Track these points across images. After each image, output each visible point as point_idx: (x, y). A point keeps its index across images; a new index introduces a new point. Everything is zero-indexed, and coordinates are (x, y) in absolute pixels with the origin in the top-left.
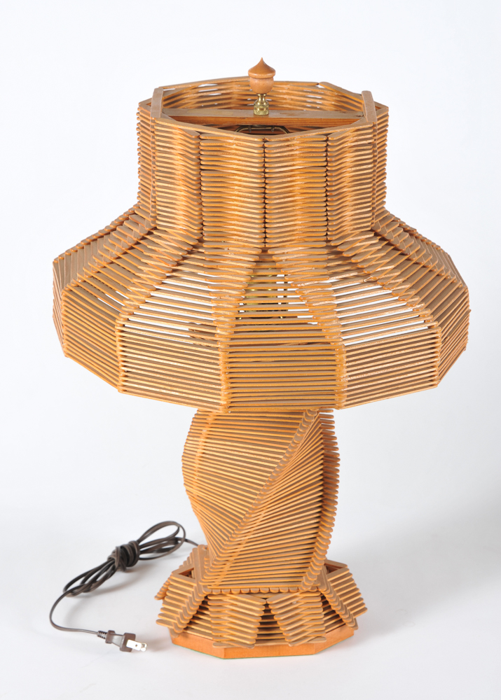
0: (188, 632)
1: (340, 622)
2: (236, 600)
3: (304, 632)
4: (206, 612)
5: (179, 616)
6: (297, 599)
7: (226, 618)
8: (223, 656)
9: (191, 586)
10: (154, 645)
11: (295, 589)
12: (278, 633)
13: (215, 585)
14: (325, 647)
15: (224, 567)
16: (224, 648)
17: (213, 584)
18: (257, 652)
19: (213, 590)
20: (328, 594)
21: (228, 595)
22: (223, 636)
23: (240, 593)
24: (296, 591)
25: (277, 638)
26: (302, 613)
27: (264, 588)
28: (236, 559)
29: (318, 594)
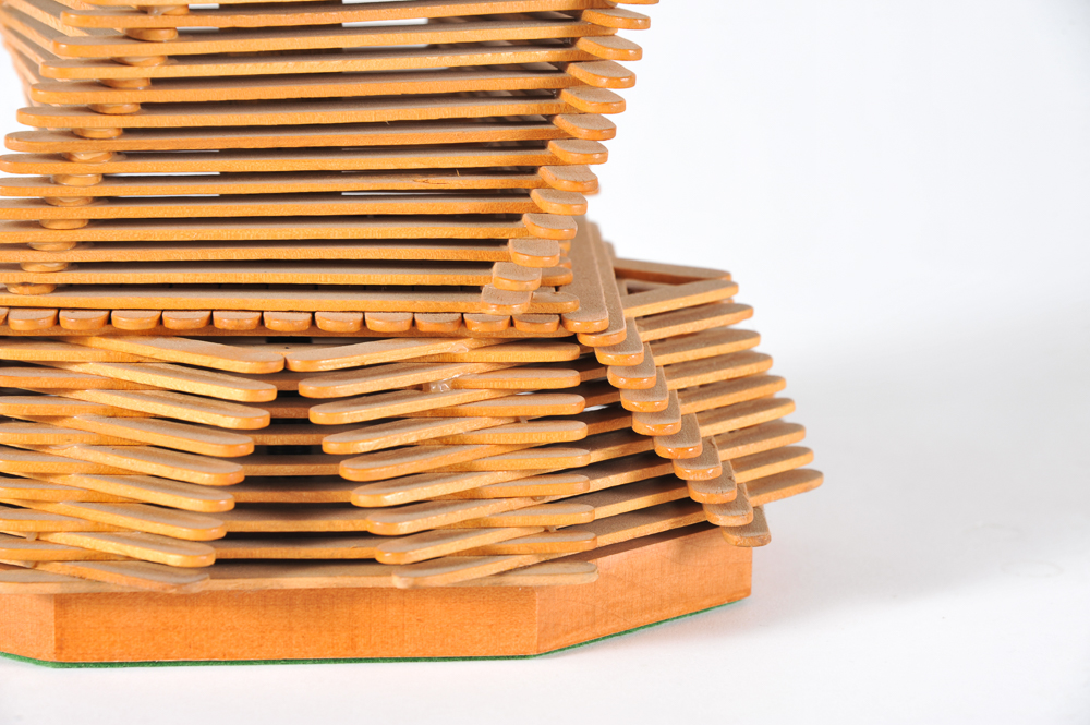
2: (135, 362)
3: (479, 526)
6: (453, 372)
7: (76, 451)
8: (49, 650)
11: (446, 323)
12: (350, 528)
13: (24, 284)
14: (593, 624)
15: (66, 177)
16: (48, 597)
17: (16, 277)
18: (233, 628)
19: (14, 313)
20: (613, 348)
21: (97, 342)
22: (50, 538)
23: (160, 330)
24: (451, 329)
25: (339, 556)
26: (476, 437)
27: (284, 313)
28: (129, 131)
29: (567, 354)
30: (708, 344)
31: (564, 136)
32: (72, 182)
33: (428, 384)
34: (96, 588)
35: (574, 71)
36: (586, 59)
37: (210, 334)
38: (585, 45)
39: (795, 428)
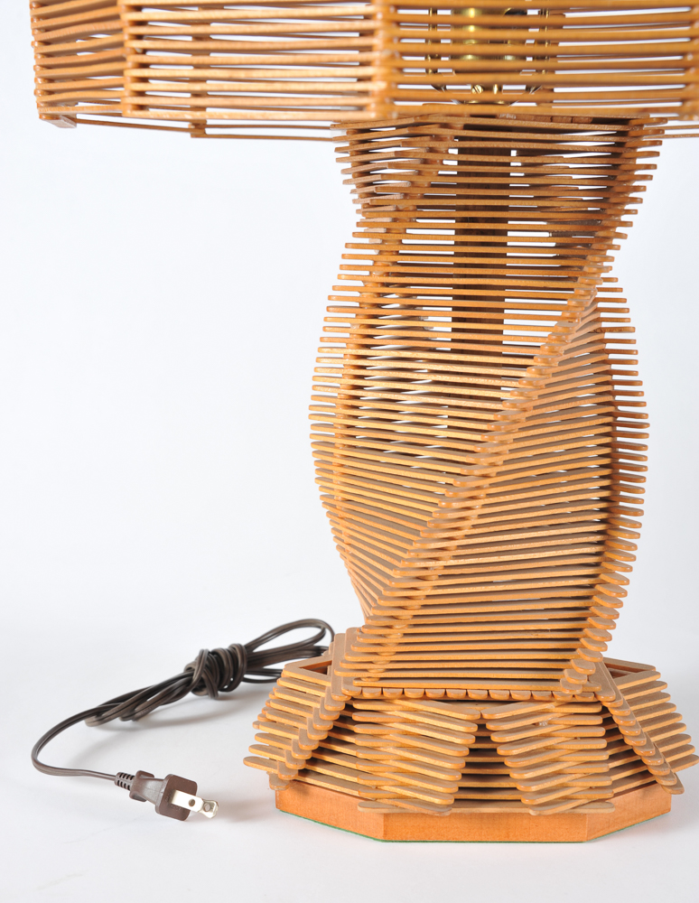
0: (309, 780)
1: (643, 775)
2: (415, 711)
3: (563, 787)
4: (348, 739)
5: (290, 748)
6: (548, 717)
7: (391, 750)
8: (381, 834)
9: (322, 688)
10: (236, 809)
11: (546, 696)
12: (508, 786)
13: (369, 677)
14: (609, 827)
15: (389, 635)
16: (381, 814)
17: (366, 674)
18: (458, 828)
19: (364, 689)
20: (617, 708)
21: (398, 702)
22: (382, 788)
23: (425, 698)
24: (548, 699)
25: (503, 798)
26: (560, 746)
27: (476, 690)
28: (415, 616)
29: (597, 709)
30: (650, 701)
31: (594, 615)
32: (391, 637)
33: (538, 723)
34: (403, 811)
35: (598, 588)
36: (603, 583)
37: (445, 700)
38: (603, 577)
39: (687, 737)
